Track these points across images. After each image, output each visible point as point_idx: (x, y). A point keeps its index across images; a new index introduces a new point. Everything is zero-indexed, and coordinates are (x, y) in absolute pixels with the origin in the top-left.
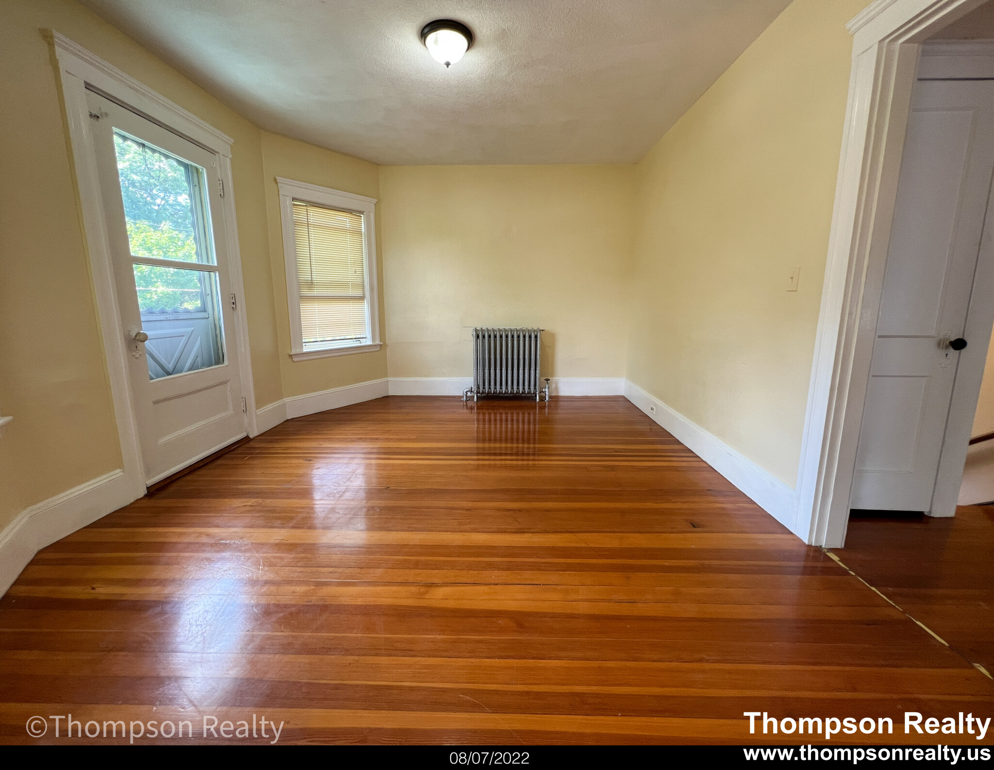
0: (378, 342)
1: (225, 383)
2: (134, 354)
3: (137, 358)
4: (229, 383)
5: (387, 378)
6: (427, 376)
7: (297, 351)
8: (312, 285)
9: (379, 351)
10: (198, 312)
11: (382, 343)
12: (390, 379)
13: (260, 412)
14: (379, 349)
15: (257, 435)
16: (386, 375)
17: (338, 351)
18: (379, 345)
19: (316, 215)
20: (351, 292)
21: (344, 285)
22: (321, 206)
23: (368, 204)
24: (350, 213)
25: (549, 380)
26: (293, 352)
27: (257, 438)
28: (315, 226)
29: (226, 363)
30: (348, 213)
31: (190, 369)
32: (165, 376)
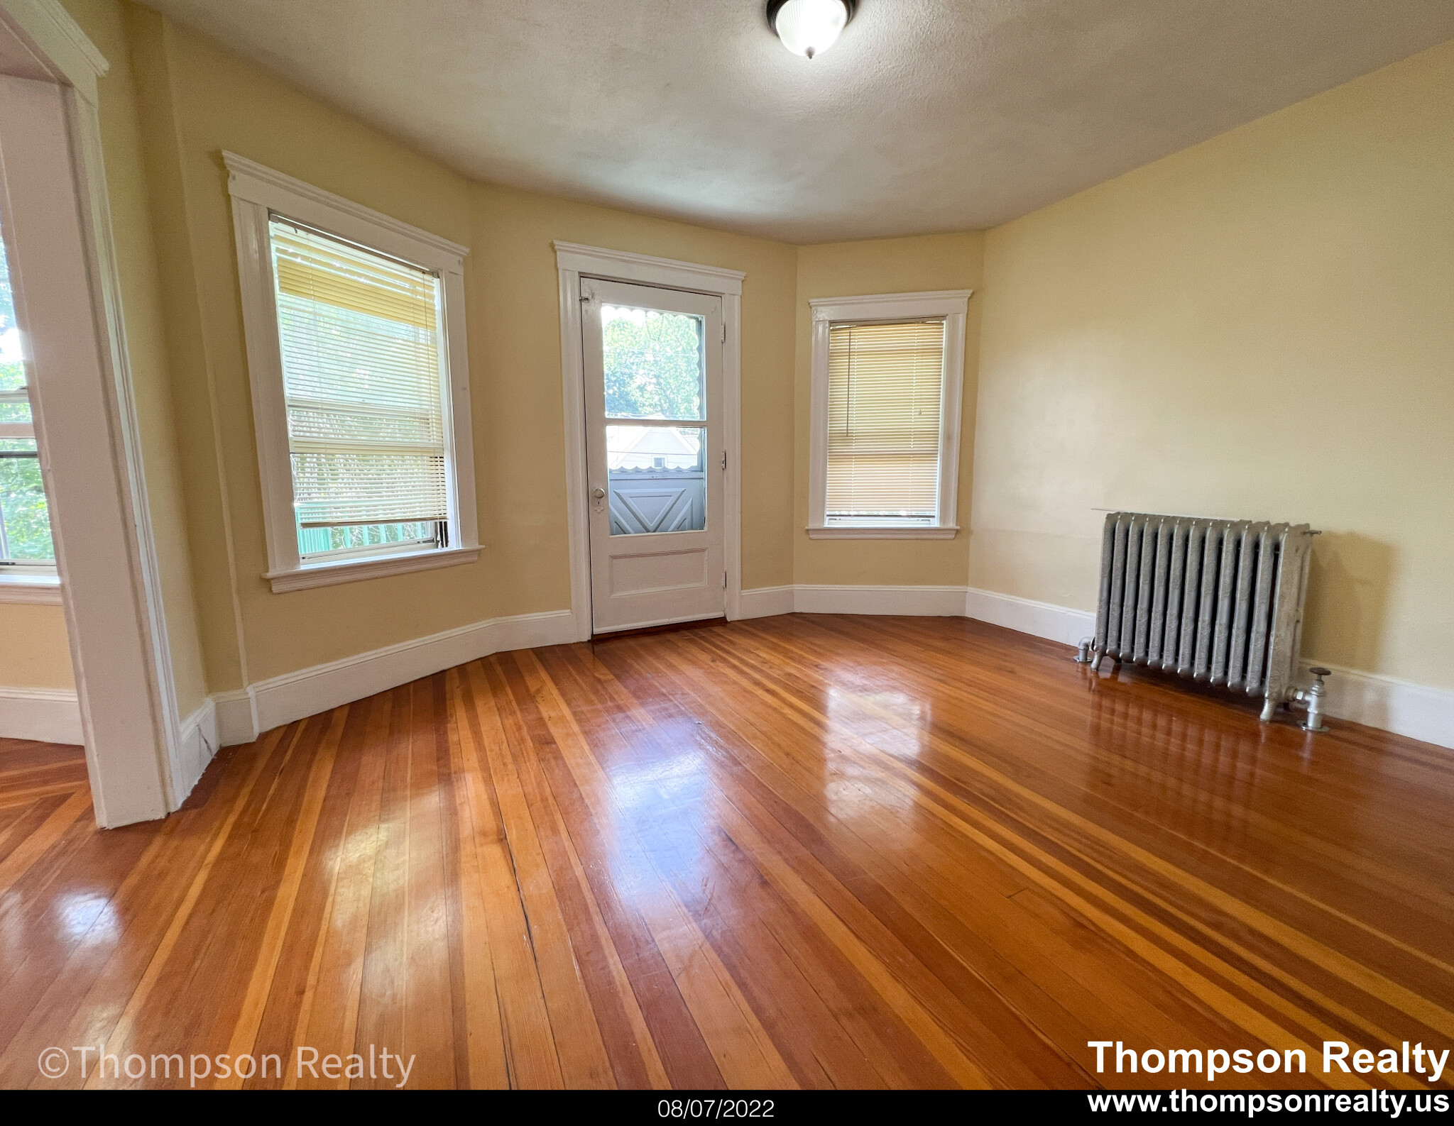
0: (952, 525)
1: (703, 550)
2: (595, 509)
3: (599, 513)
4: (706, 551)
5: (964, 587)
6: (1029, 597)
7: (817, 526)
8: (847, 436)
9: (951, 540)
10: (692, 471)
11: (958, 527)
12: (971, 589)
13: (746, 592)
14: (954, 536)
15: (739, 619)
16: (964, 580)
17: (876, 532)
18: (955, 530)
19: (863, 338)
20: (912, 446)
21: (903, 436)
22: (873, 323)
23: (955, 302)
24: (922, 323)
25: (1328, 673)
26: (811, 526)
27: (738, 624)
28: (862, 353)
29: (706, 528)
30: (918, 323)
31: (679, 528)
32: (644, 532)
